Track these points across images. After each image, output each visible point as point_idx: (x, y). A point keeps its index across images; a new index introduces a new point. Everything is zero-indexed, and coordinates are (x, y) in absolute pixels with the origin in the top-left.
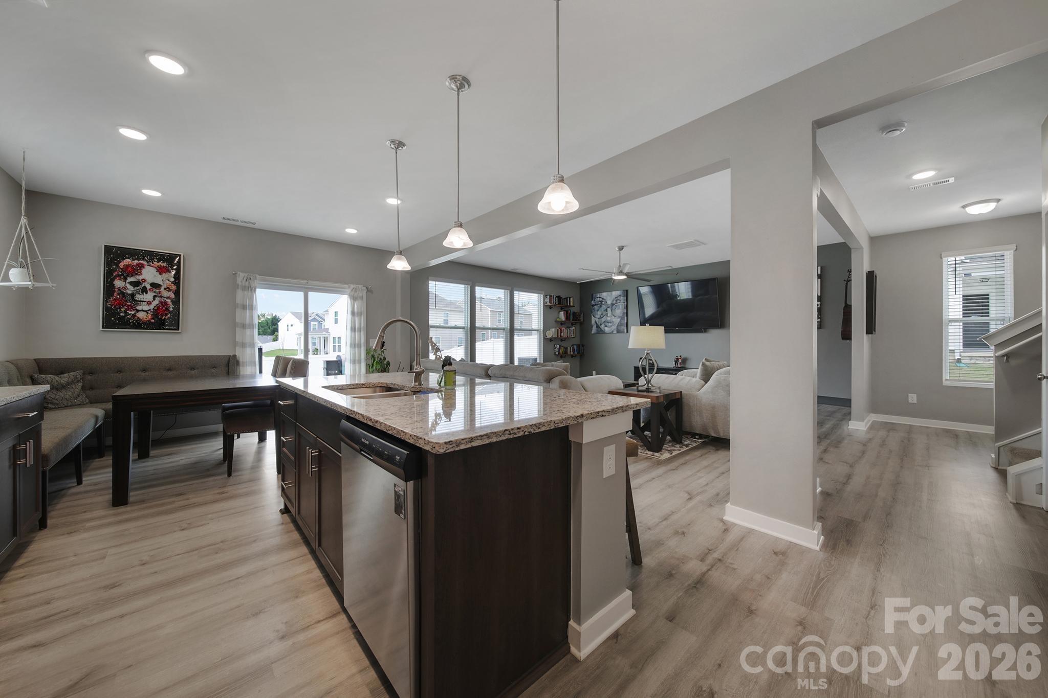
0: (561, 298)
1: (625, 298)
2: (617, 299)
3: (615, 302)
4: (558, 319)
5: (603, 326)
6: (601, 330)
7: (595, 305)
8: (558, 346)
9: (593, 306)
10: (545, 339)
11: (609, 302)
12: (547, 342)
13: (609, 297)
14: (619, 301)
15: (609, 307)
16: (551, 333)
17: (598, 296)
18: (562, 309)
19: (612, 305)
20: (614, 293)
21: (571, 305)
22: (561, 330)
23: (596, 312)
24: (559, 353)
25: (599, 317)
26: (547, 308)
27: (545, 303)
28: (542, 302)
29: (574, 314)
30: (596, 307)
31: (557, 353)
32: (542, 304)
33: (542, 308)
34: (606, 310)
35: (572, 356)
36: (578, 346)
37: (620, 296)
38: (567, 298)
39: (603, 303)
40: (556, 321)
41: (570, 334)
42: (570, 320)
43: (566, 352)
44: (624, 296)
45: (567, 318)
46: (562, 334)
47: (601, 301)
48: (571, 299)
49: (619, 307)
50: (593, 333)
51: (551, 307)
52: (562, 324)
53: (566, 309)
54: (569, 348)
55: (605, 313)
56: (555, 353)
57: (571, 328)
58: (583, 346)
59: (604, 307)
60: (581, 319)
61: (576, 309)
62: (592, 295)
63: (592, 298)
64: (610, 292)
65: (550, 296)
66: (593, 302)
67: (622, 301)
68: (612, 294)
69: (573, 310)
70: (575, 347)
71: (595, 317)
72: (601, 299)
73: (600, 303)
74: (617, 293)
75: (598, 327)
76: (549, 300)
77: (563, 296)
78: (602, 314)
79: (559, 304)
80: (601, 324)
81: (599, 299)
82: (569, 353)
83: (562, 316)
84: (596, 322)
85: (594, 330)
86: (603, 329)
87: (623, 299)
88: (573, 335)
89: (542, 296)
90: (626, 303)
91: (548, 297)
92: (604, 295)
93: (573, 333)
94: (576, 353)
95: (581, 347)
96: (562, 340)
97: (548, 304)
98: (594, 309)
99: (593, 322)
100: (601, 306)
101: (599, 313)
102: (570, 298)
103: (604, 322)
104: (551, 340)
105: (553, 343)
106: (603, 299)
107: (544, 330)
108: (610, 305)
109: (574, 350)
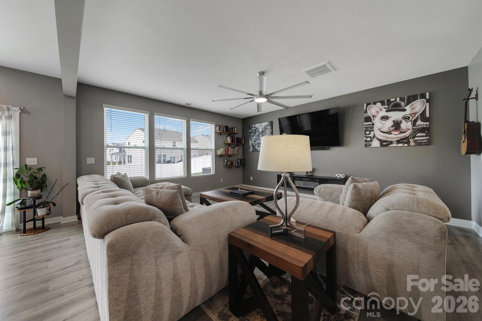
0: (228, 127)
1: (271, 127)
2: (265, 128)
3: (264, 130)
4: (226, 142)
5: (257, 146)
6: (256, 149)
7: (252, 132)
8: (226, 161)
9: (250, 133)
10: (216, 155)
11: (260, 130)
12: (218, 157)
13: (260, 126)
14: (267, 129)
15: (260, 134)
16: (220, 151)
17: (254, 126)
18: (229, 135)
19: (263, 132)
20: (263, 123)
21: (236, 132)
22: (228, 149)
23: (252, 137)
24: (227, 165)
25: (254, 140)
26: (218, 134)
27: (215, 130)
28: (214, 130)
29: (238, 139)
30: (252, 134)
31: (225, 165)
32: (214, 131)
33: (214, 134)
34: (259, 136)
35: (237, 167)
36: (241, 160)
37: (267, 125)
38: (232, 128)
39: (257, 131)
40: (225, 144)
41: (235, 152)
42: (234, 142)
43: (232, 164)
44: (270, 126)
45: (233, 141)
46: (229, 152)
47: (255, 130)
48: (236, 128)
49: (267, 133)
50: (250, 151)
51: (220, 134)
52: (229, 145)
53: (232, 135)
54: (234, 162)
55: (258, 138)
56: (224, 165)
57: (235, 148)
58: (244, 160)
59: (257, 133)
60: (243, 142)
61: (240, 135)
62: (250, 126)
63: (250, 128)
64: (261, 123)
65: (219, 126)
66: (250, 131)
67: (269, 129)
68: (262, 125)
69: (236, 136)
70: (239, 161)
71: (251, 141)
72: (255, 129)
73: (254, 131)
74: (266, 123)
75: (253, 147)
76: (218, 129)
77: (230, 126)
78: (256, 139)
79: (226, 131)
80: (255, 145)
81: (254, 128)
82: (234, 165)
83: (229, 140)
84: (252, 144)
85: (251, 149)
86: (257, 149)
87: (269, 127)
88: (236, 152)
89: (214, 125)
90: (271, 130)
91: (218, 126)
92: (257, 125)
93: (236, 151)
94: (239, 164)
95: (243, 161)
96: (229, 156)
97: (218, 131)
98: (251, 135)
99: (250, 144)
100: (255, 133)
101: (254, 138)
102: (234, 128)
103: (258, 144)
104: (221, 156)
105: (222, 158)
106: (256, 128)
107: (215, 150)
108: (261, 132)
109: (238, 163)
